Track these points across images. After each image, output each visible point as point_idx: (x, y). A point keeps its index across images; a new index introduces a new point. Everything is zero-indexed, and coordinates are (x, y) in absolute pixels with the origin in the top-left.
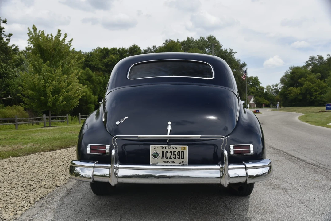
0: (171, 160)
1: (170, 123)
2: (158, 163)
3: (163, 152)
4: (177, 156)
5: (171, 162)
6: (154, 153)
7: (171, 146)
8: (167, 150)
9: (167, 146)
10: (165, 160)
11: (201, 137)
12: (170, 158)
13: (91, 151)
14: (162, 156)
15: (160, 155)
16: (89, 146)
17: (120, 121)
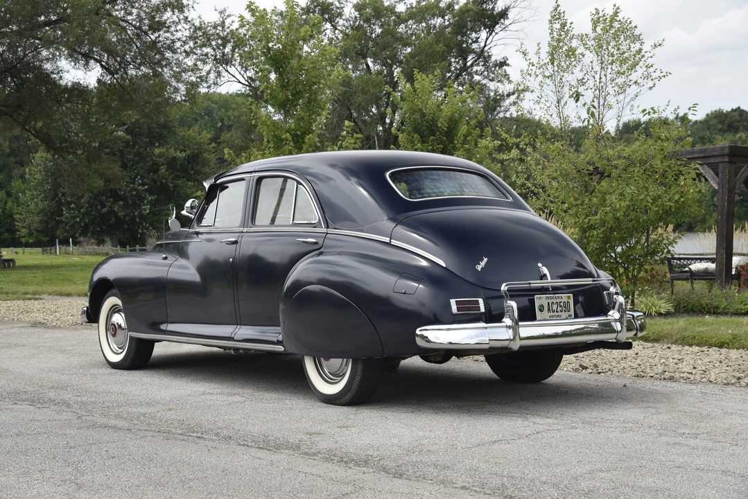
1: (540, 265)
2: (545, 317)
3: (548, 303)
4: (563, 308)
5: (558, 316)
6: (539, 305)
7: (557, 295)
9: (551, 295)
10: (552, 314)
11: (593, 281)
12: (557, 311)
13: (459, 309)
14: (548, 309)
15: (546, 309)
16: (453, 302)
17: (480, 264)
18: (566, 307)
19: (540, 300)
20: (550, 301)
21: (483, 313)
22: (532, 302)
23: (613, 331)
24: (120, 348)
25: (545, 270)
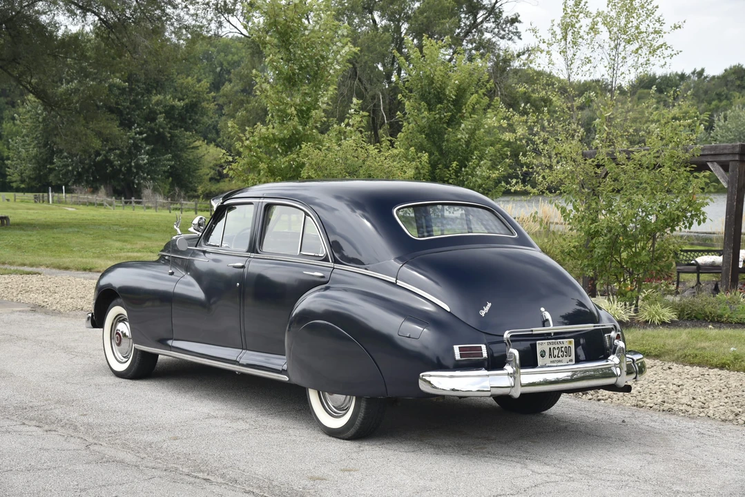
0: (558, 359)
1: (543, 309)
2: (546, 364)
3: (550, 348)
4: (565, 353)
5: (559, 361)
6: (541, 351)
7: (558, 341)
9: (554, 341)
10: (553, 359)
11: (594, 326)
13: (461, 355)
14: (550, 355)
15: (547, 354)
16: (456, 348)
17: (483, 310)
18: (567, 352)
19: (542, 346)
20: (552, 347)
21: (485, 359)
22: (534, 347)
23: (613, 375)
24: (124, 357)
25: (548, 316)
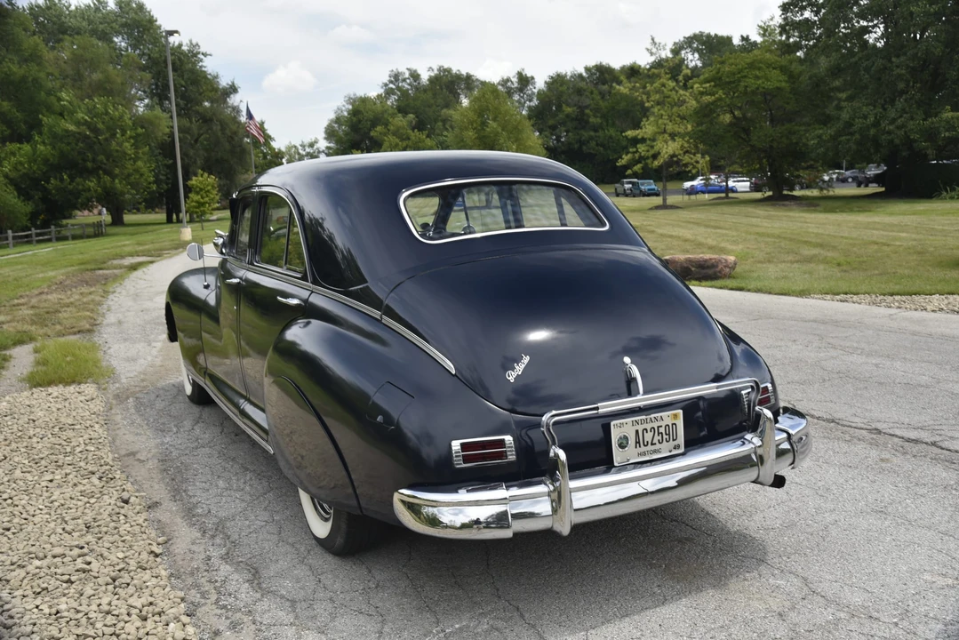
0: (653, 448)
1: (627, 360)
2: (628, 460)
3: (637, 431)
4: (665, 436)
5: (655, 452)
6: (620, 438)
7: (652, 416)
8: (645, 426)
9: (644, 417)
10: (643, 449)
11: (717, 387)
12: (652, 444)
13: (466, 459)
14: (636, 443)
15: (632, 441)
16: (456, 445)
17: (513, 369)
18: (669, 433)
19: (621, 428)
20: (640, 428)
21: (512, 463)
25: (635, 372)
